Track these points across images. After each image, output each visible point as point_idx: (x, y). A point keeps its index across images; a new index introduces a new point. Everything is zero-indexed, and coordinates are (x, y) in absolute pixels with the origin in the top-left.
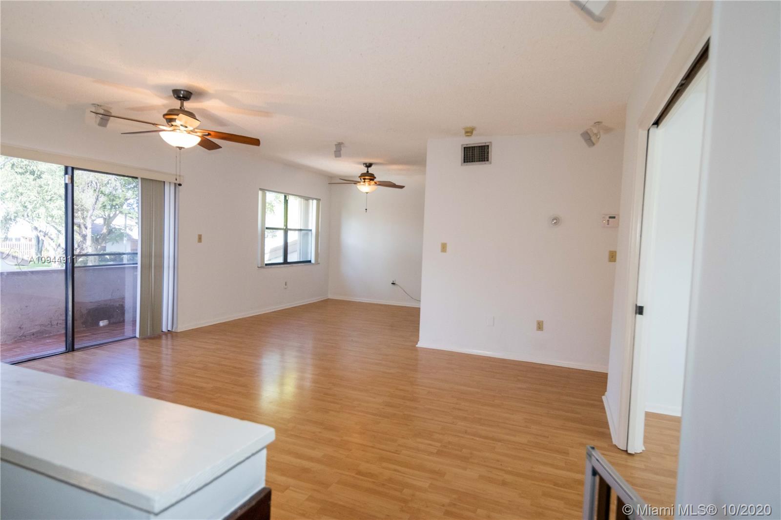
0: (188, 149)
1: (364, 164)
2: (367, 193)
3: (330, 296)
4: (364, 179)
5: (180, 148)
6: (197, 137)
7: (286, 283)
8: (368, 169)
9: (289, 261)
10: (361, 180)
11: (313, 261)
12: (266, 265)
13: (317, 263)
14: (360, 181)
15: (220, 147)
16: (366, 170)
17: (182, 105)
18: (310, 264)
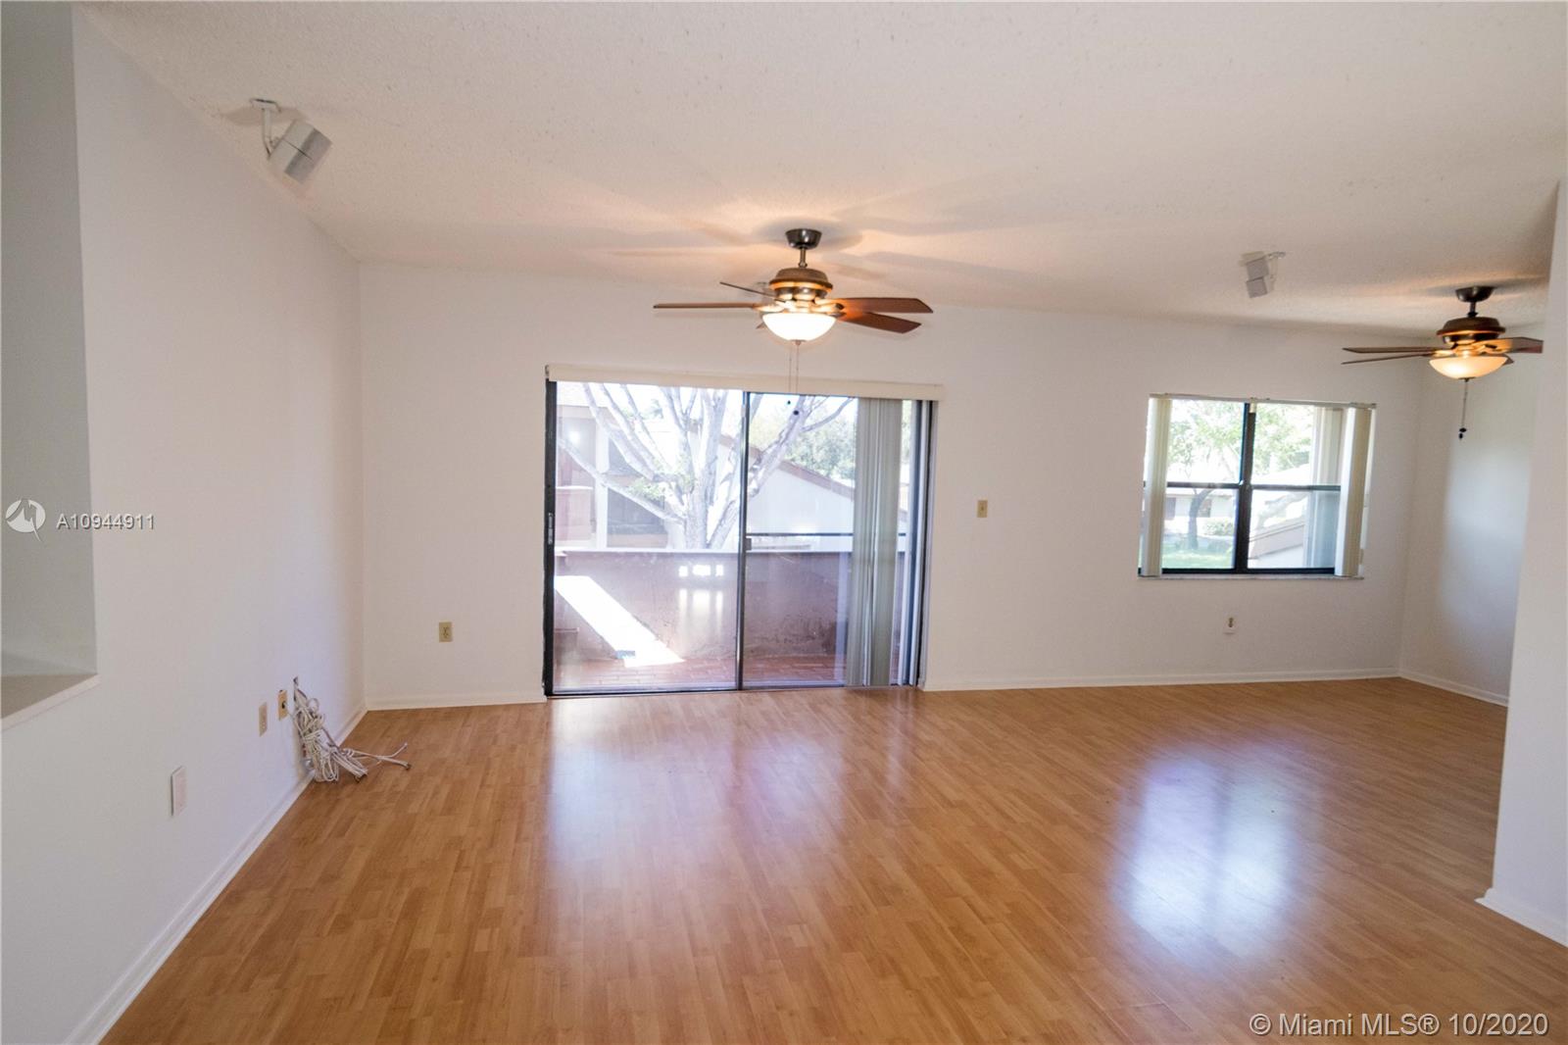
0: (811, 341)
1: (1459, 292)
2: (1467, 380)
3: (1403, 672)
4: (1455, 338)
5: (798, 342)
6: (824, 316)
7: (1231, 620)
8: (1473, 307)
9: (1252, 564)
10: (1445, 342)
11: (1339, 572)
12: (1166, 571)
13: (1351, 574)
14: (1441, 345)
15: (919, 325)
16: (1468, 310)
17: (803, 258)
18: (1331, 577)
